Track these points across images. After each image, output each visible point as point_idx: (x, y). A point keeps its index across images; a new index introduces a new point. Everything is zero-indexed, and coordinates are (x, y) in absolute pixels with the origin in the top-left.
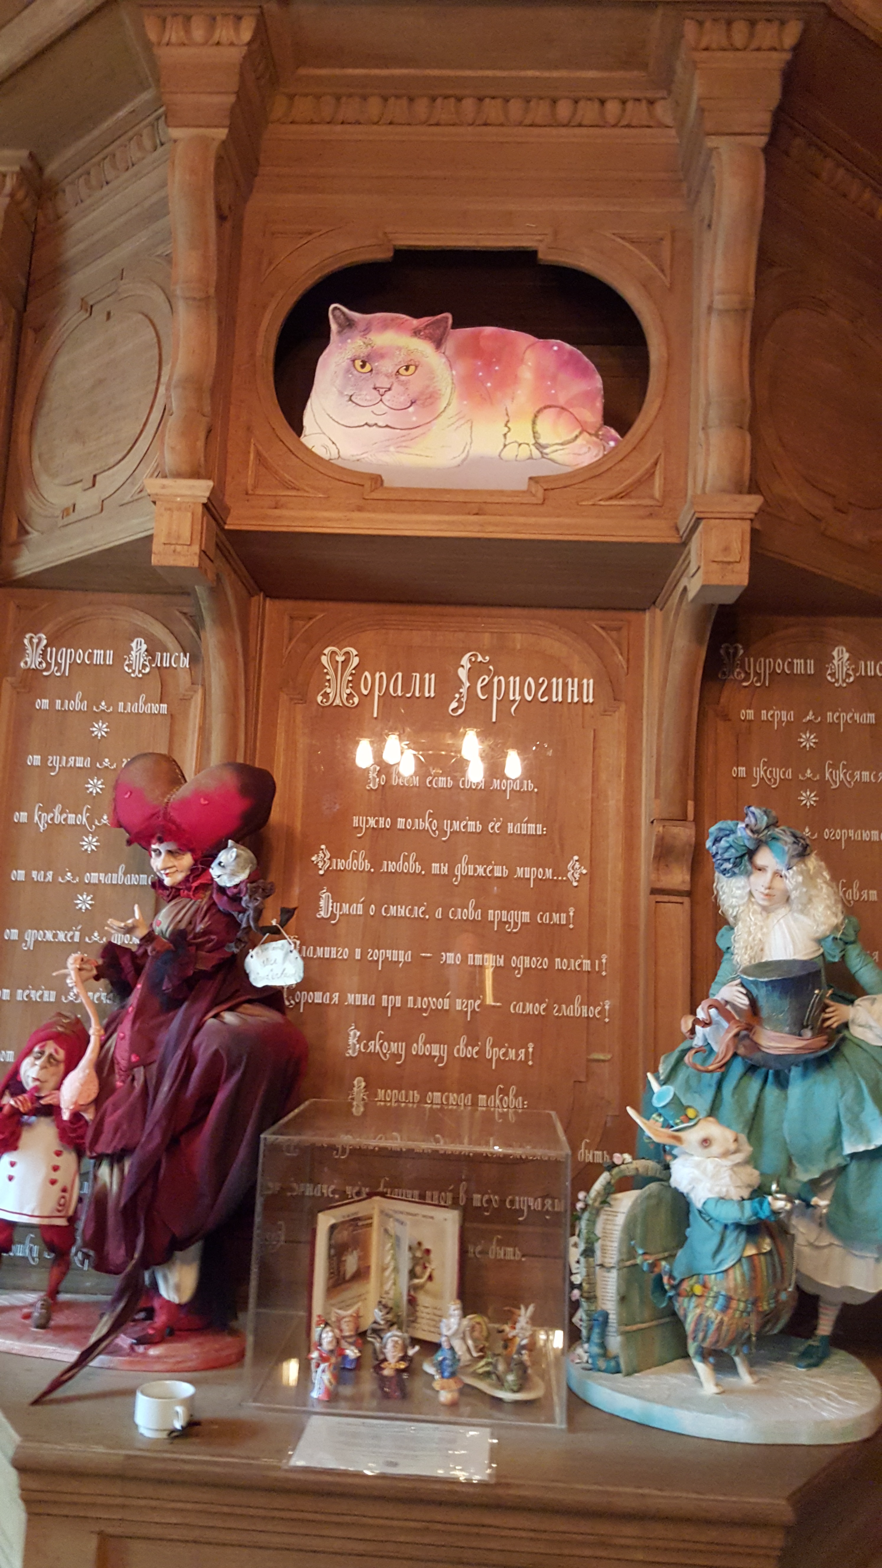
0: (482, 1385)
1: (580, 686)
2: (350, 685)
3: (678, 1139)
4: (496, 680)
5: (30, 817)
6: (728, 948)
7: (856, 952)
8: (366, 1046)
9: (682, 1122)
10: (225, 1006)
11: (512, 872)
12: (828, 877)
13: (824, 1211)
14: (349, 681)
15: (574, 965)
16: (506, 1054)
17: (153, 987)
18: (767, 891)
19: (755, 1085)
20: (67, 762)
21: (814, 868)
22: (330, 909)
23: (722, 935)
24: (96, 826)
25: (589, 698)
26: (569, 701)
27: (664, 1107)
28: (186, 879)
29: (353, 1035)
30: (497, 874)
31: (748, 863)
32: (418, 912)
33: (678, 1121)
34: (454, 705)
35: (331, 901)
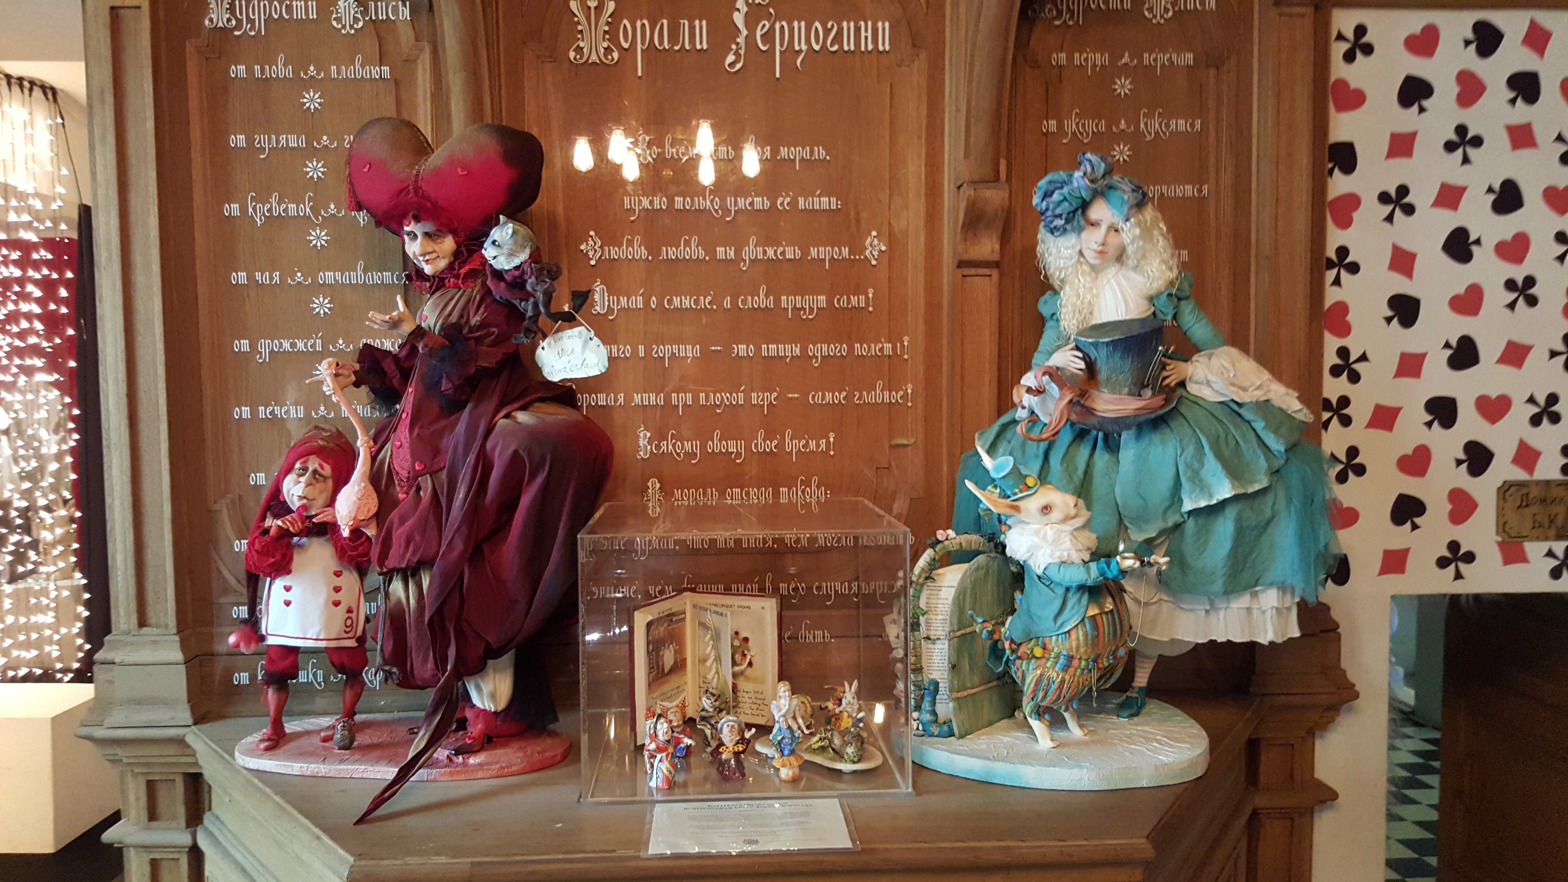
0: (818, 759)
1: (875, 31)
2: (607, 36)
3: (1017, 509)
4: (777, 26)
5: (244, 209)
6: (1053, 315)
7: (1191, 307)
8: (658, 447)
9: (1021, 491)
10: (516, 406)
11: (805, 253)
12: (1165, 229)
13: (1164, 567)
14: (605, 32)
15: (875, 349)
16: (806, 446)
17: (430, 387)
18: (1100, 248)
19: (1084, 451)
20: (278, 141)
21: (1151, 219)
22: (607, 303)
23: (1046, 302)
24: (323, 217)
25: (884, 45)
26: (863, 49)
27: (1004, 477)
28: (450, 267)
29: (643, 437)
30: (789, 256)
31: (1081, 218)
32: (705, 301)
33: (1017, 491)
34: (731, 58)
35: (606, 294)
